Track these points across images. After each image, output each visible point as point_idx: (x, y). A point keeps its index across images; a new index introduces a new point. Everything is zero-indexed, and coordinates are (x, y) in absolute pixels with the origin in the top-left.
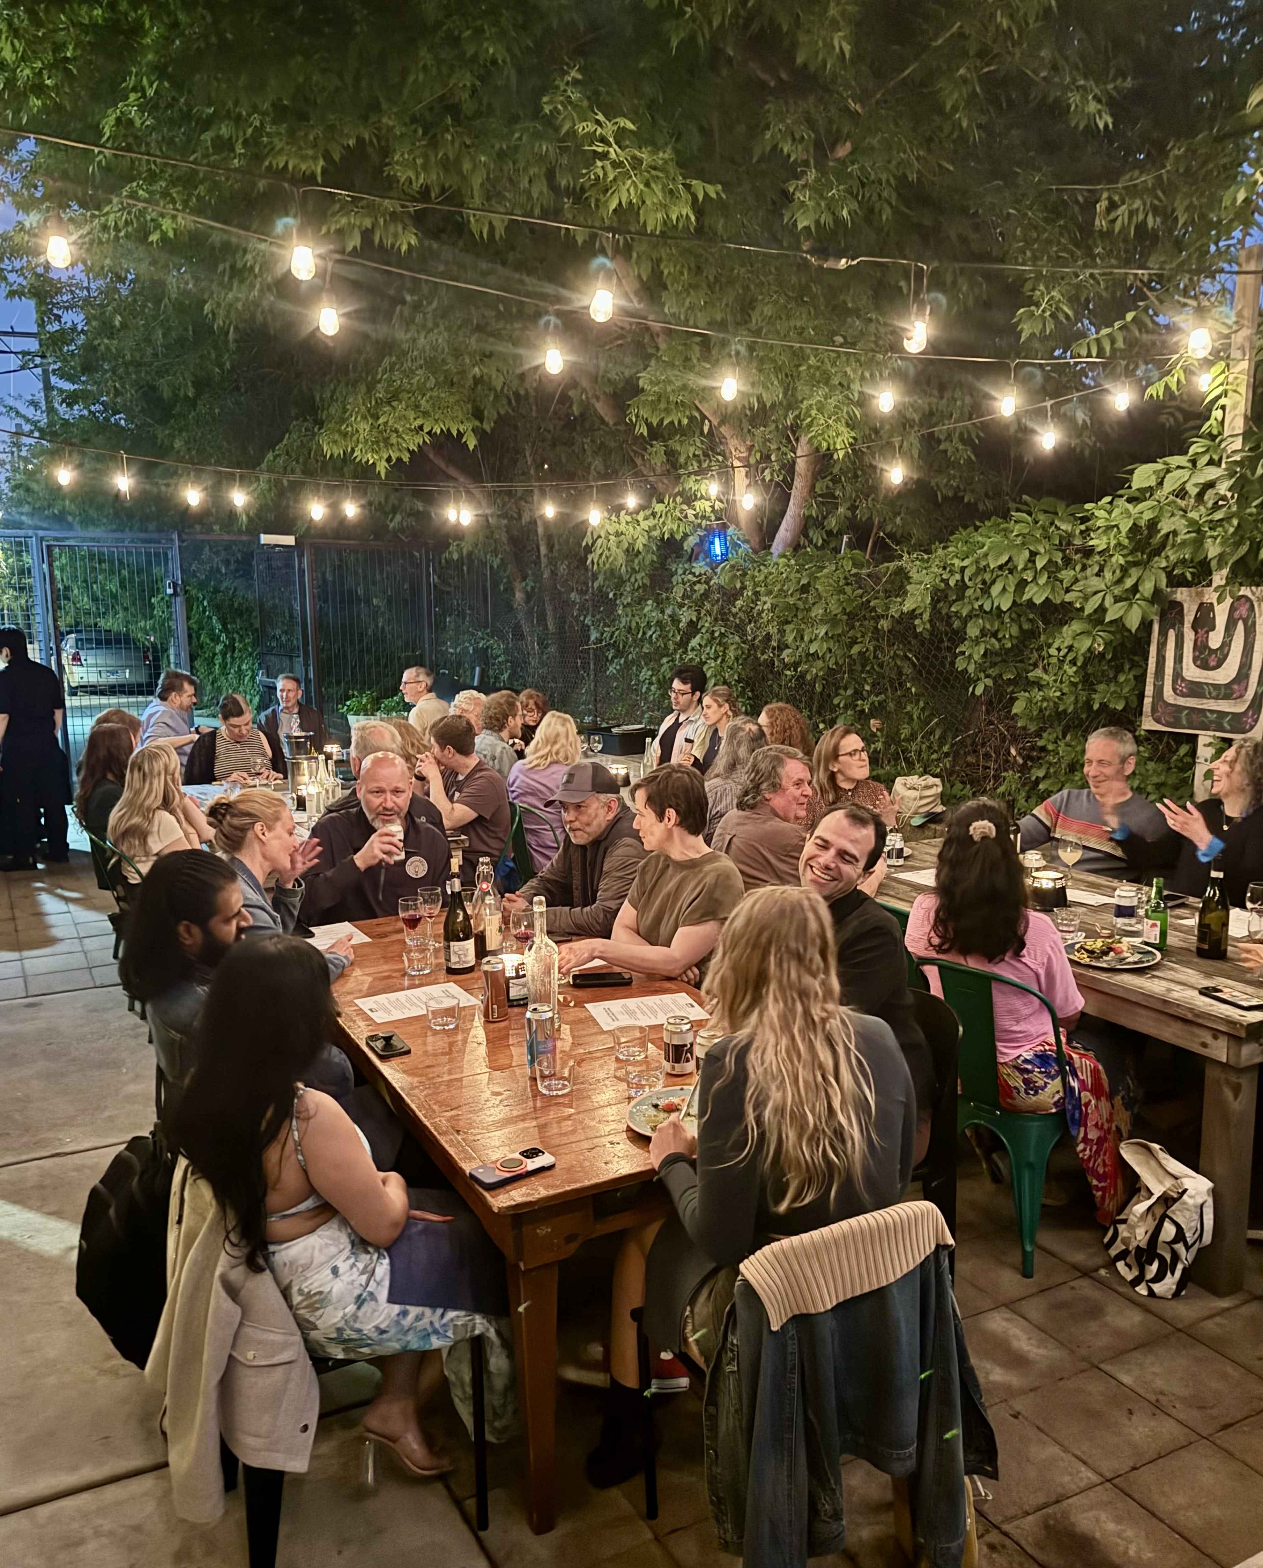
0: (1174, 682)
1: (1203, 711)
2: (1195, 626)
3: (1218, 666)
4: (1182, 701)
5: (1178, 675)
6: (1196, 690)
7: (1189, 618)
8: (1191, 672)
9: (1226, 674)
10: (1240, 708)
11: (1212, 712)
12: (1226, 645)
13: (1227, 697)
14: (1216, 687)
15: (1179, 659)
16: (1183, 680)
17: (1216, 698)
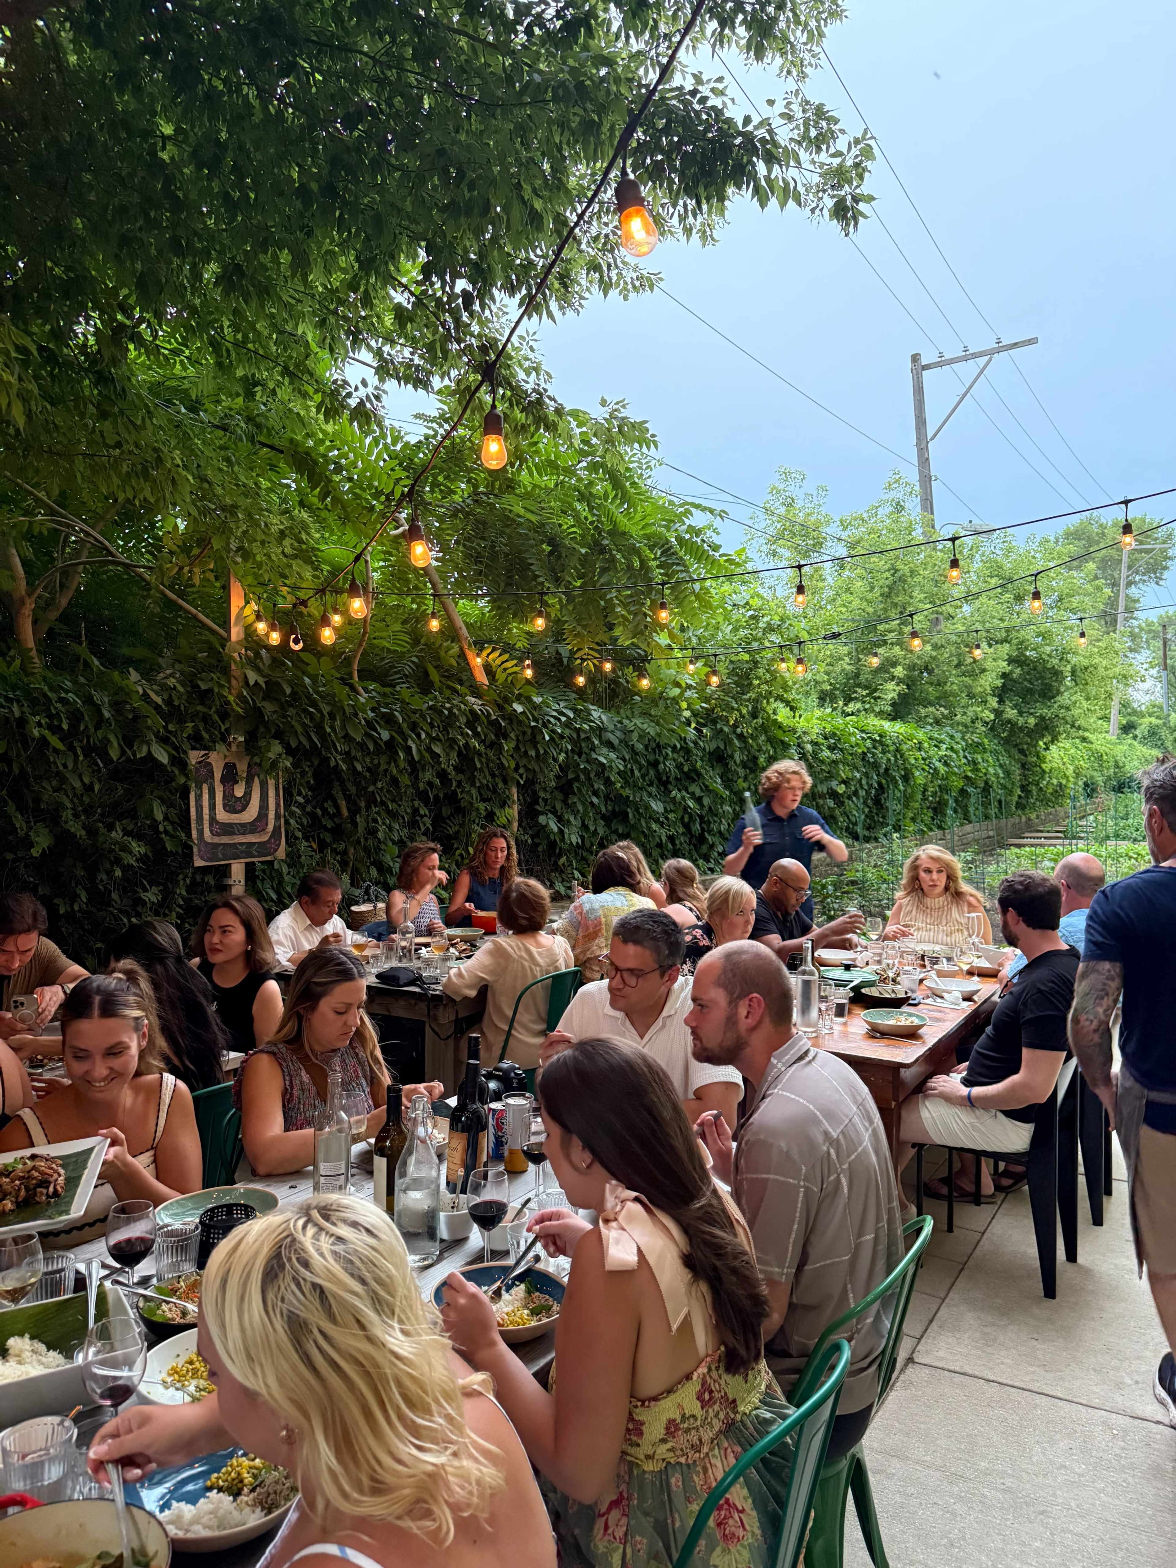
0: (211, 825)
1: (234, 845)
2: (223, 780)
3: (244, 808)
4: (216, 840)
5: (213, 820)
6: (228, 829)
7: (218, 775)
8: (222, 815)
9: (251, 813)
10: (265, 838)
11: (242, 844)
12: (248, 795)
13: (252, 832)
14: (243, 825)
15: (212, 807)
16: (217, 823)
17: (244, 834)
